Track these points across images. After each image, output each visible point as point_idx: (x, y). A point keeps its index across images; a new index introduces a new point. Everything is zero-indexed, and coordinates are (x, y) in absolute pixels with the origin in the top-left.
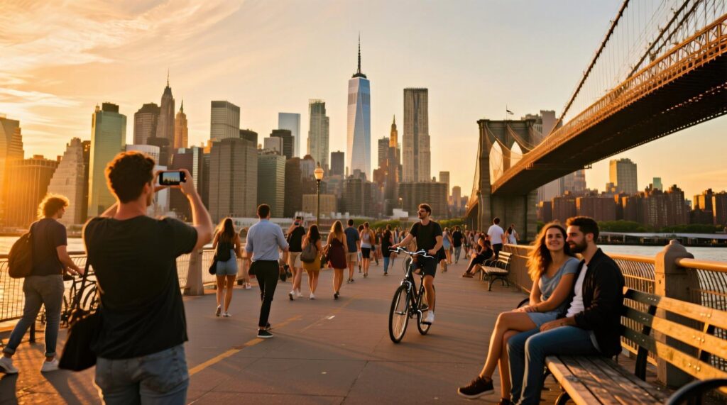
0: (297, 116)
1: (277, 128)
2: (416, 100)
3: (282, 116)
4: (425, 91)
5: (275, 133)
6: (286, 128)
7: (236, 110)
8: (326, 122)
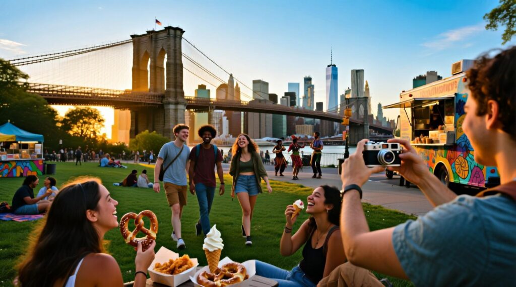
0: (298, 85)
1: (287, 91)
2: (357, 75)
3: (290, 85)
4: (362, 71)
5: (286, 94)
6: (292, 91)
7: (266, 84)
8: (312, 87)
